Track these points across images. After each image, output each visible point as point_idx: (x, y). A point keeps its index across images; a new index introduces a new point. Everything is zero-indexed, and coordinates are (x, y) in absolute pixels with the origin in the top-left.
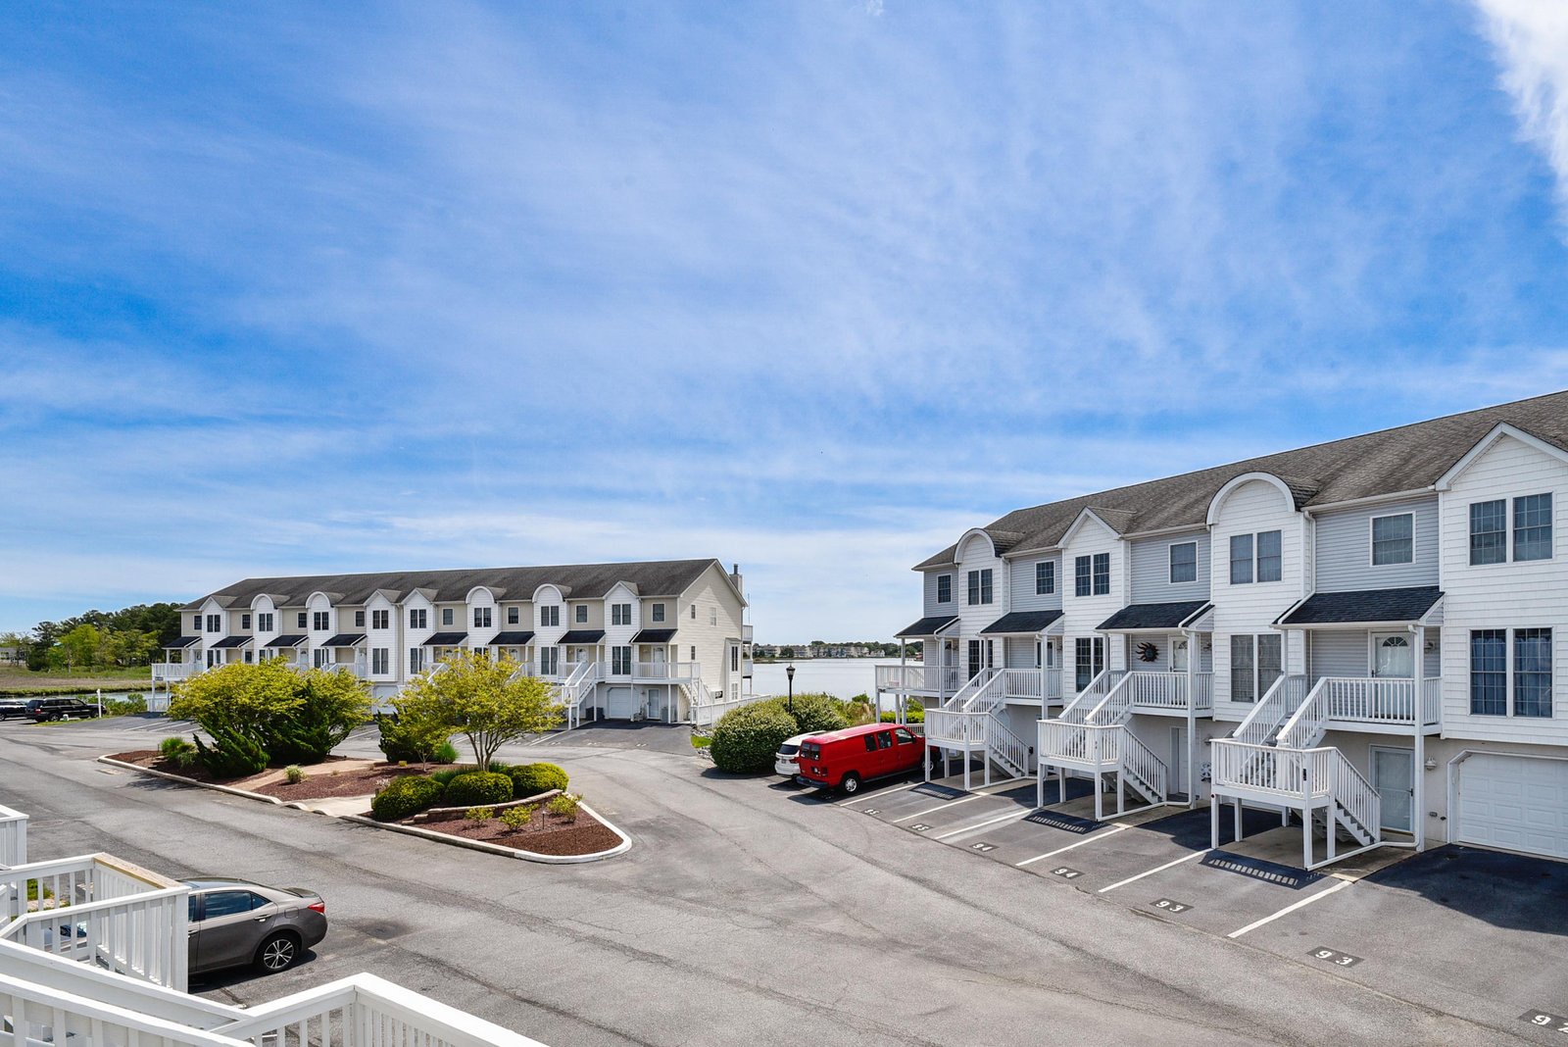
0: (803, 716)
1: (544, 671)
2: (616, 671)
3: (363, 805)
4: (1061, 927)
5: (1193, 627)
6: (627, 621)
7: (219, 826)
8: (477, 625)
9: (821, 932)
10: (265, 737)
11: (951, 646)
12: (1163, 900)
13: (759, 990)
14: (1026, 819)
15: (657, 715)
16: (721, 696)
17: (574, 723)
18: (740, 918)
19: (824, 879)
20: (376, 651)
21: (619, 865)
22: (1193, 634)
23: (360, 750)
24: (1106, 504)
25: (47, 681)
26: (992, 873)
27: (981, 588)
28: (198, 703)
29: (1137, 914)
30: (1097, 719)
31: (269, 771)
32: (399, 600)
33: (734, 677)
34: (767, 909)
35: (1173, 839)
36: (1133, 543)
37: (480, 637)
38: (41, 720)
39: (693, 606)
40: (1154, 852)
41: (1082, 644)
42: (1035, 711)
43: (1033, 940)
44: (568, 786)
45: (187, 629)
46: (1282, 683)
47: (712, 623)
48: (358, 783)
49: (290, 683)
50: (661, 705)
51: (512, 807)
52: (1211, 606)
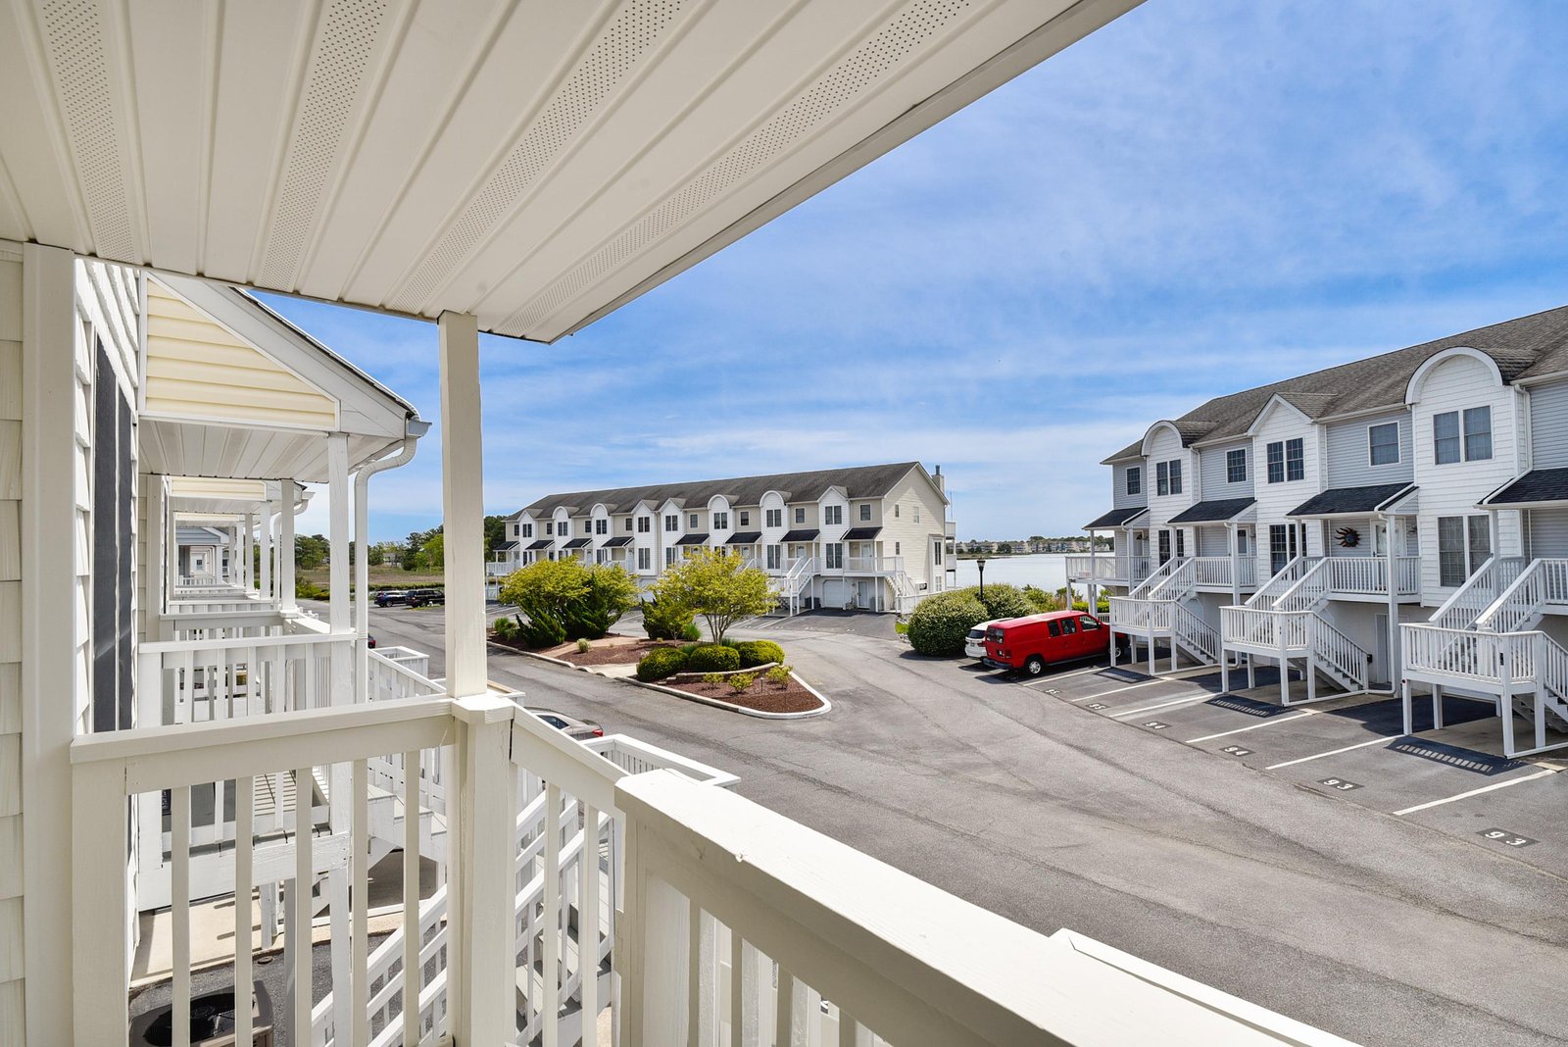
0: (994, 605)
1: (770, 566)
2: (829, 565)
3: (631, 670)
4: (1211, 795)
5: (1391, 510)
6: (838, 520)
7: (534, 682)
8: (717, 527)
9: (980, 782)
10: (564, 617)
11: (1142, 537)
12: (1334, 778)
13: (917, 818)
14: (1209, 702)
15: (866, 605)
16: (925, 588)
17: (794, 611)
18: (912, 767)
19: (993, 743)
20: (641, 550)
21: (819, 723)
22: (1392, 519)
23: (630, 630)
24: (1297, 390)
25: (416, 578)
26: (1158, 747)
27: (1170, 478)
28: (519, 590)
29: (1300, 789)
30: (1286, 605)
31: (566, 643)
32: (657, 508)
33: (938, 571)
34: (937, 762)
35: (1363, 726)
36: (1329, 426)
37: (718, 538)
38: (415, 605)
39: (897, 506)
40: (1338, 736)
41: (1277, 532)
42: (1227, 598)
43: (1181, 803)
44: (784, 661)
45: (510, 536)
46: (1492, 565)
47: (915, 521)
48: (627, 654)
49: (580, 575)
50: (869, 597)
51: (738, 674)
52: (1415, 488)
